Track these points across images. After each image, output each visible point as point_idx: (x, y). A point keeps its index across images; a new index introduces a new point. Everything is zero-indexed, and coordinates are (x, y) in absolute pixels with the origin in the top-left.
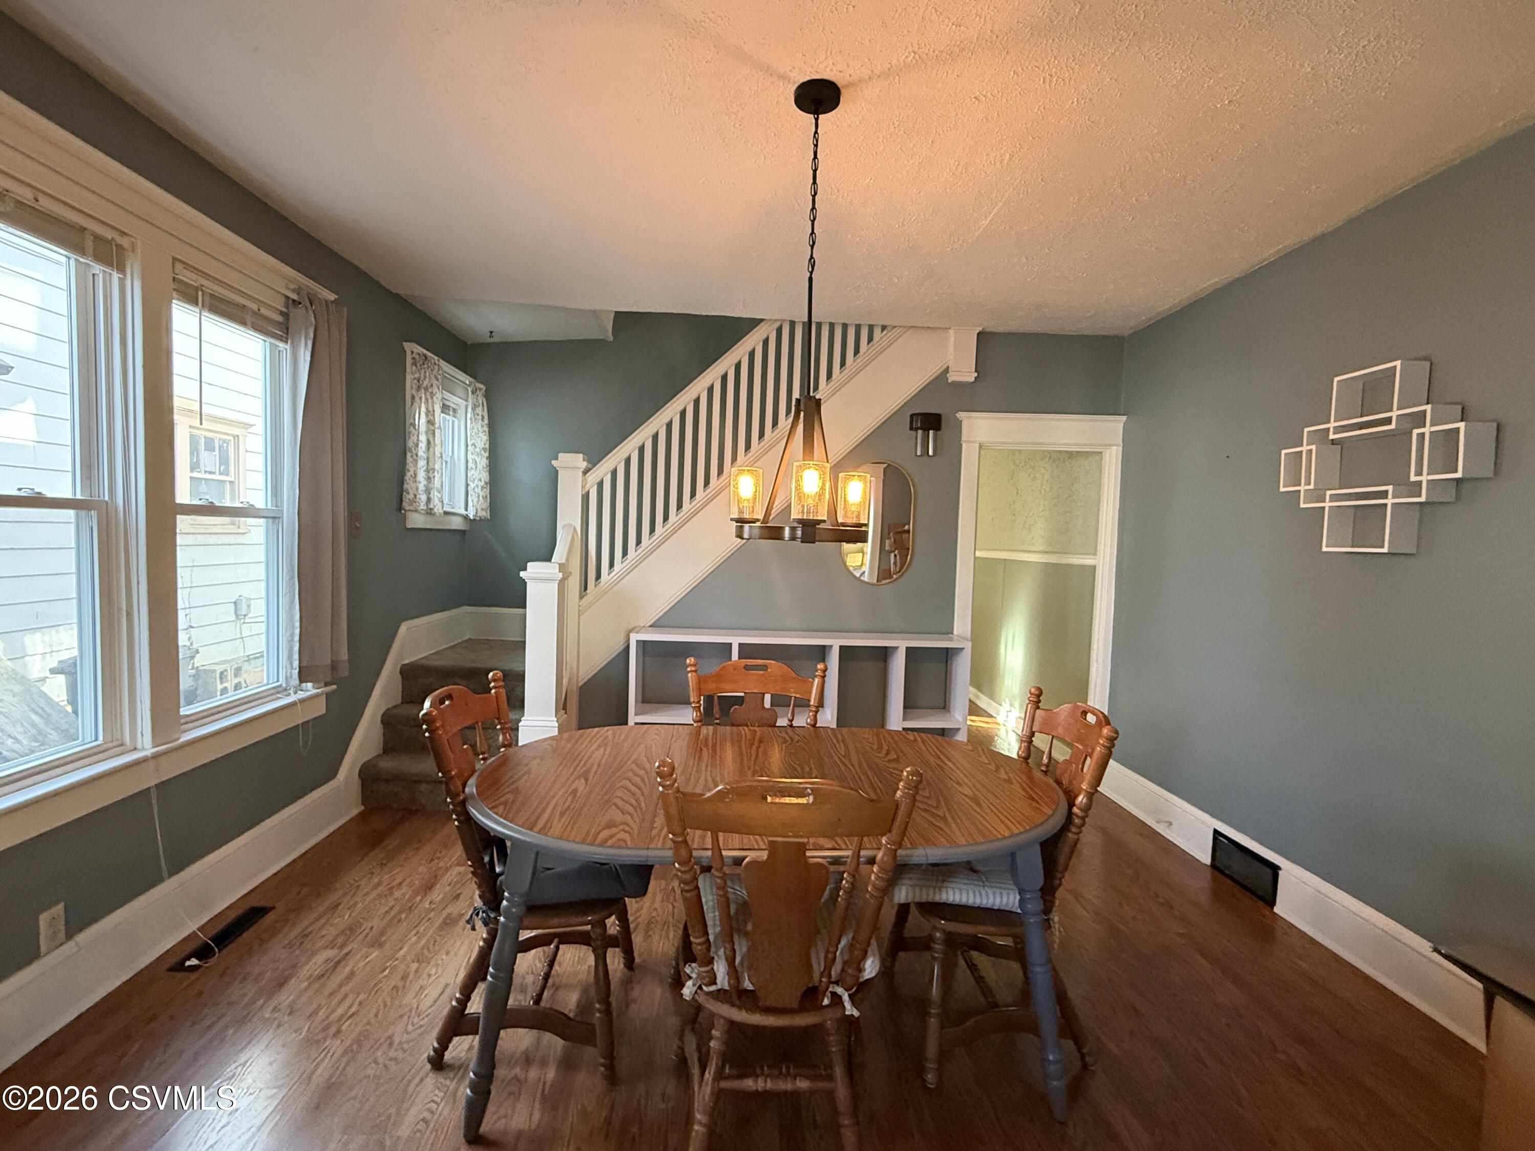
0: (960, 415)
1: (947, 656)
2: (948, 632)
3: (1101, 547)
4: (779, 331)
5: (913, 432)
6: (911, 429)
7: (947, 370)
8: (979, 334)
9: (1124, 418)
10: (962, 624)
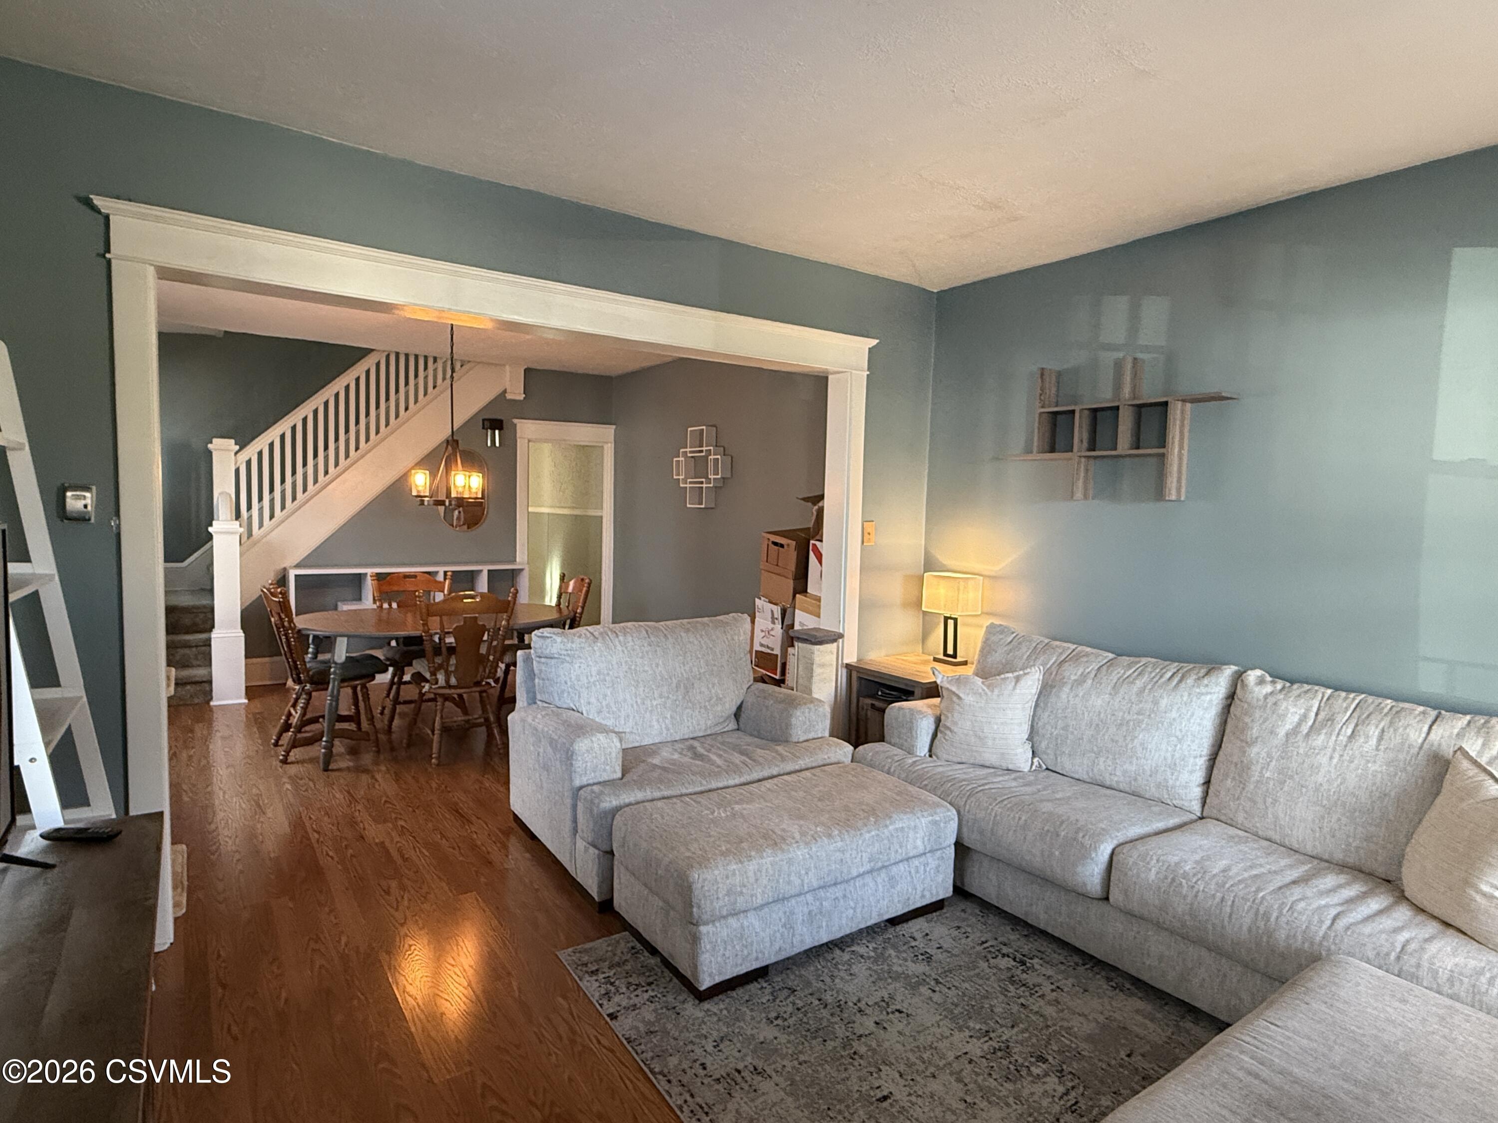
0: (515, 421)
1: (514, 574)
2: (514, 561)
3: (605, 506)
4: (388, 357)
5: (484, 431)
6: (483, 428)
7: (505, 391)
8: (525, 370)
9: (614, 427)
10: (521, 557)
